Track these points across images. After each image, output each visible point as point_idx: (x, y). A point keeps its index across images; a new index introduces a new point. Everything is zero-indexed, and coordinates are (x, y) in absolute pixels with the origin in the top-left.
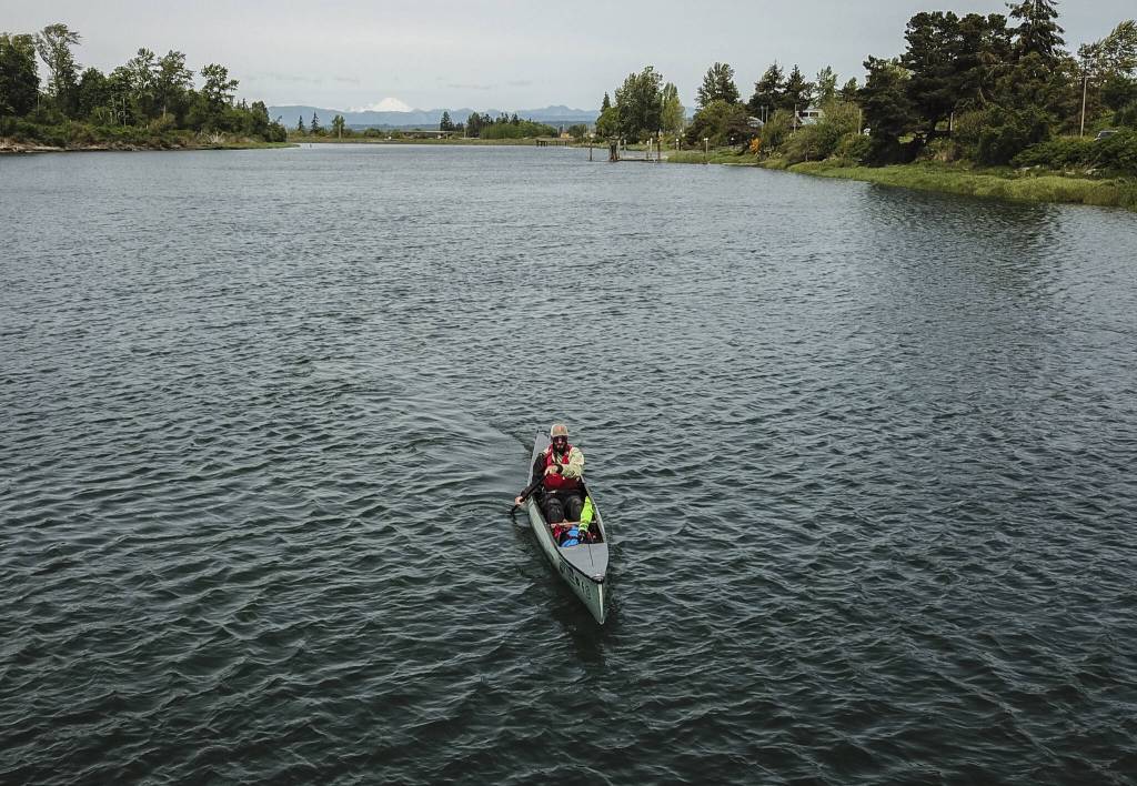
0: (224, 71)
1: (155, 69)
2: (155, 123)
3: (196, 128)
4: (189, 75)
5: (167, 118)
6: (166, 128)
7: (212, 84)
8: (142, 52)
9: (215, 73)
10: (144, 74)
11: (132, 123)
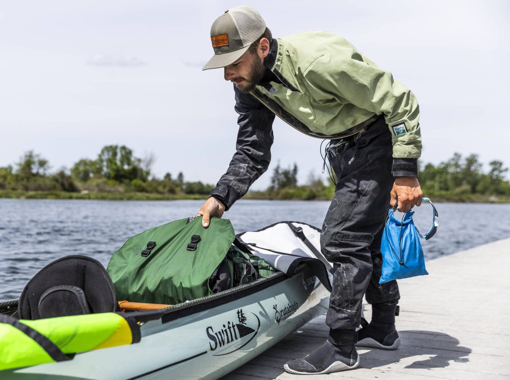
0: (501, 164)
1: (463, 163)
2: (458, 190)
3: (483, 192)
4: (481, 165)
5: (466, 187)
6: (463, 192)
7: (494, 170)
8: (456, 154)
9: (496, 165)
10: (457, 165)
11: (447, 189)
